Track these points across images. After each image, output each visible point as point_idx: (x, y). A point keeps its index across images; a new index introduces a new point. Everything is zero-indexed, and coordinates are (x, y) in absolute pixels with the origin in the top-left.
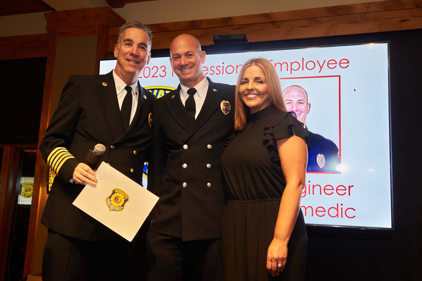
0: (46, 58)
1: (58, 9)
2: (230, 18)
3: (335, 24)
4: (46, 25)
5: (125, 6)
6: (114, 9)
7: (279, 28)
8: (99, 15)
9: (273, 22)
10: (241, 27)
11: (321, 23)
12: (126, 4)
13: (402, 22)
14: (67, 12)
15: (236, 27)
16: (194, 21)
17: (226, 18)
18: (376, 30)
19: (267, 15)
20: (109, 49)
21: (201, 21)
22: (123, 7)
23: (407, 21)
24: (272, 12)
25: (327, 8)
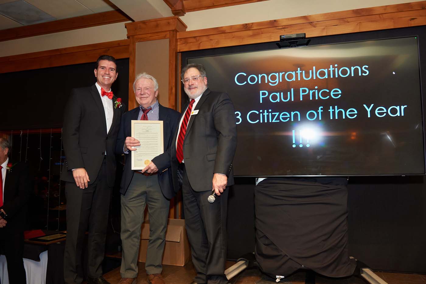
0: (128, 59)
1: (136, 20)
2: (275, 21)
3: (360, 22)
4: (127, 33)
5: (185, 15)
6: (179, 17)
7: (315, 27)
8: (169, 23)
9: (311, 23)
10: (285, 27)
11: (348, 22)
12: (186, 13)
13: (412, 21)
14: (144, 22)
15: (281, 27)
16: (246, 24)
17: (272, 20)
18: (392, 27)
19: (305, 18)
20: (178, 49)
21: (252, 23)
22: (184, 15)
23: (415, 19)
24: (309, 15)
25: (353, 11)
